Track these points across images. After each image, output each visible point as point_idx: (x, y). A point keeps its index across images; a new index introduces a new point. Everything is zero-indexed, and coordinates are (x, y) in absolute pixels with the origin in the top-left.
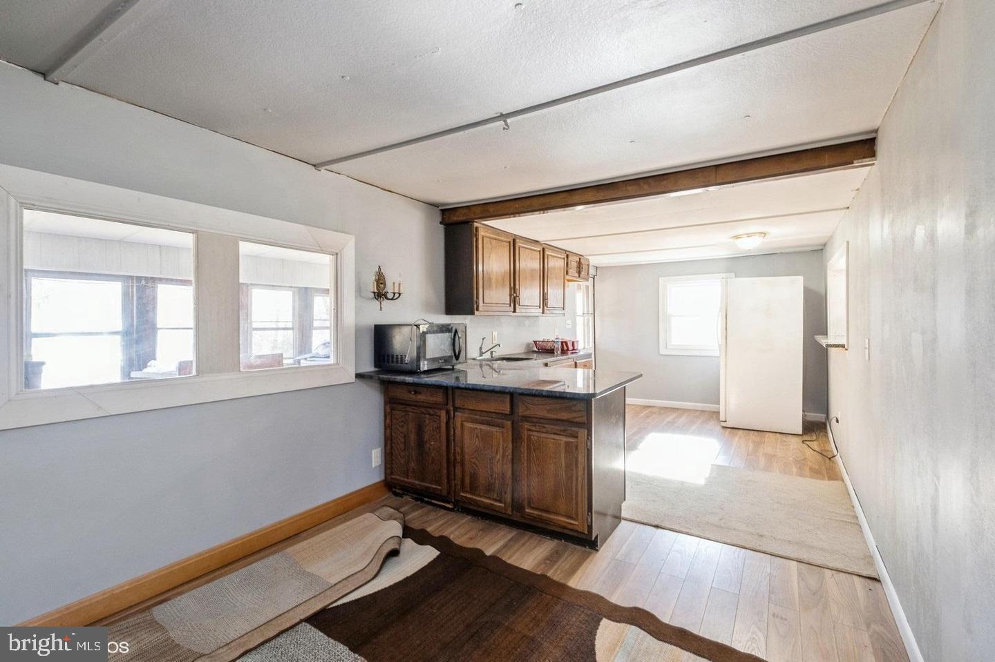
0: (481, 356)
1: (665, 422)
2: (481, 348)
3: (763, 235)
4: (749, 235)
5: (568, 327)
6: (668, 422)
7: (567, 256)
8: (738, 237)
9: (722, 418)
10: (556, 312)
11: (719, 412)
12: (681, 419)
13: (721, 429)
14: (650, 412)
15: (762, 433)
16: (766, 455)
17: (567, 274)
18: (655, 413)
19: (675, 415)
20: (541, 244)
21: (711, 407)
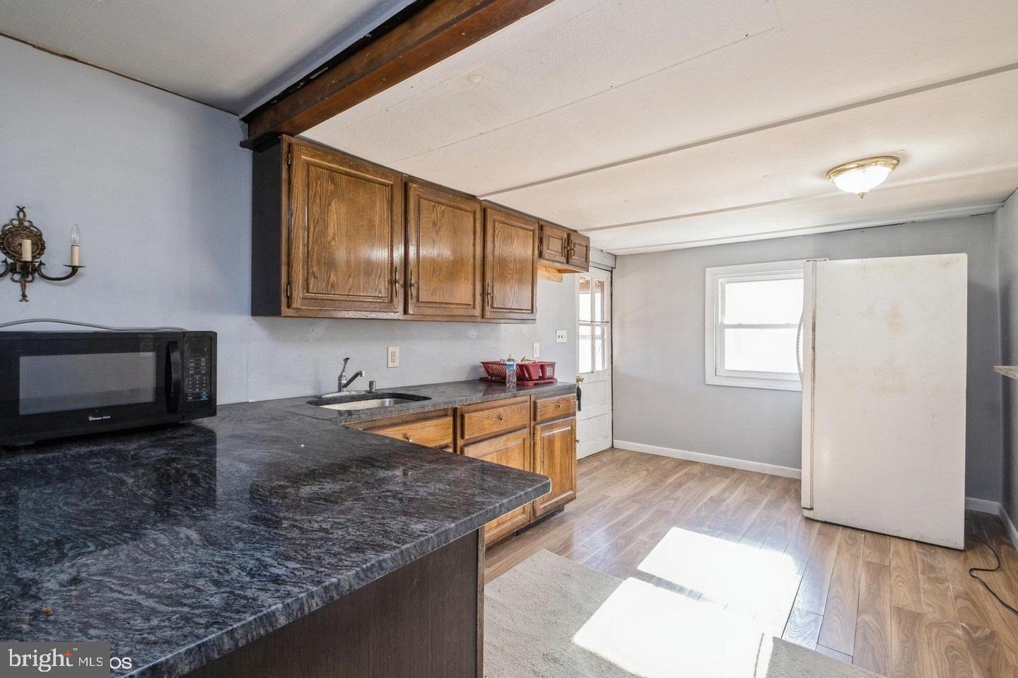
0: (340, 391)
1: (706, 499)
2: (340, 377)
3: (894, 162)
4: (862, 163)
5: (559, 340)
6: (712, 499)
7: (541, 228)
8: (838, 170)
9: (805, 502)
10: (512, 316)
11: (800, 481)
12: (734, 495)
13: (803, 522)
14: (686, 474)
15: (882, 539)
16: (899, 611)
17: (540, 255)
18: (694, 476)
19: (724, 484)
20: (480, 202)
21: (786, 471)
